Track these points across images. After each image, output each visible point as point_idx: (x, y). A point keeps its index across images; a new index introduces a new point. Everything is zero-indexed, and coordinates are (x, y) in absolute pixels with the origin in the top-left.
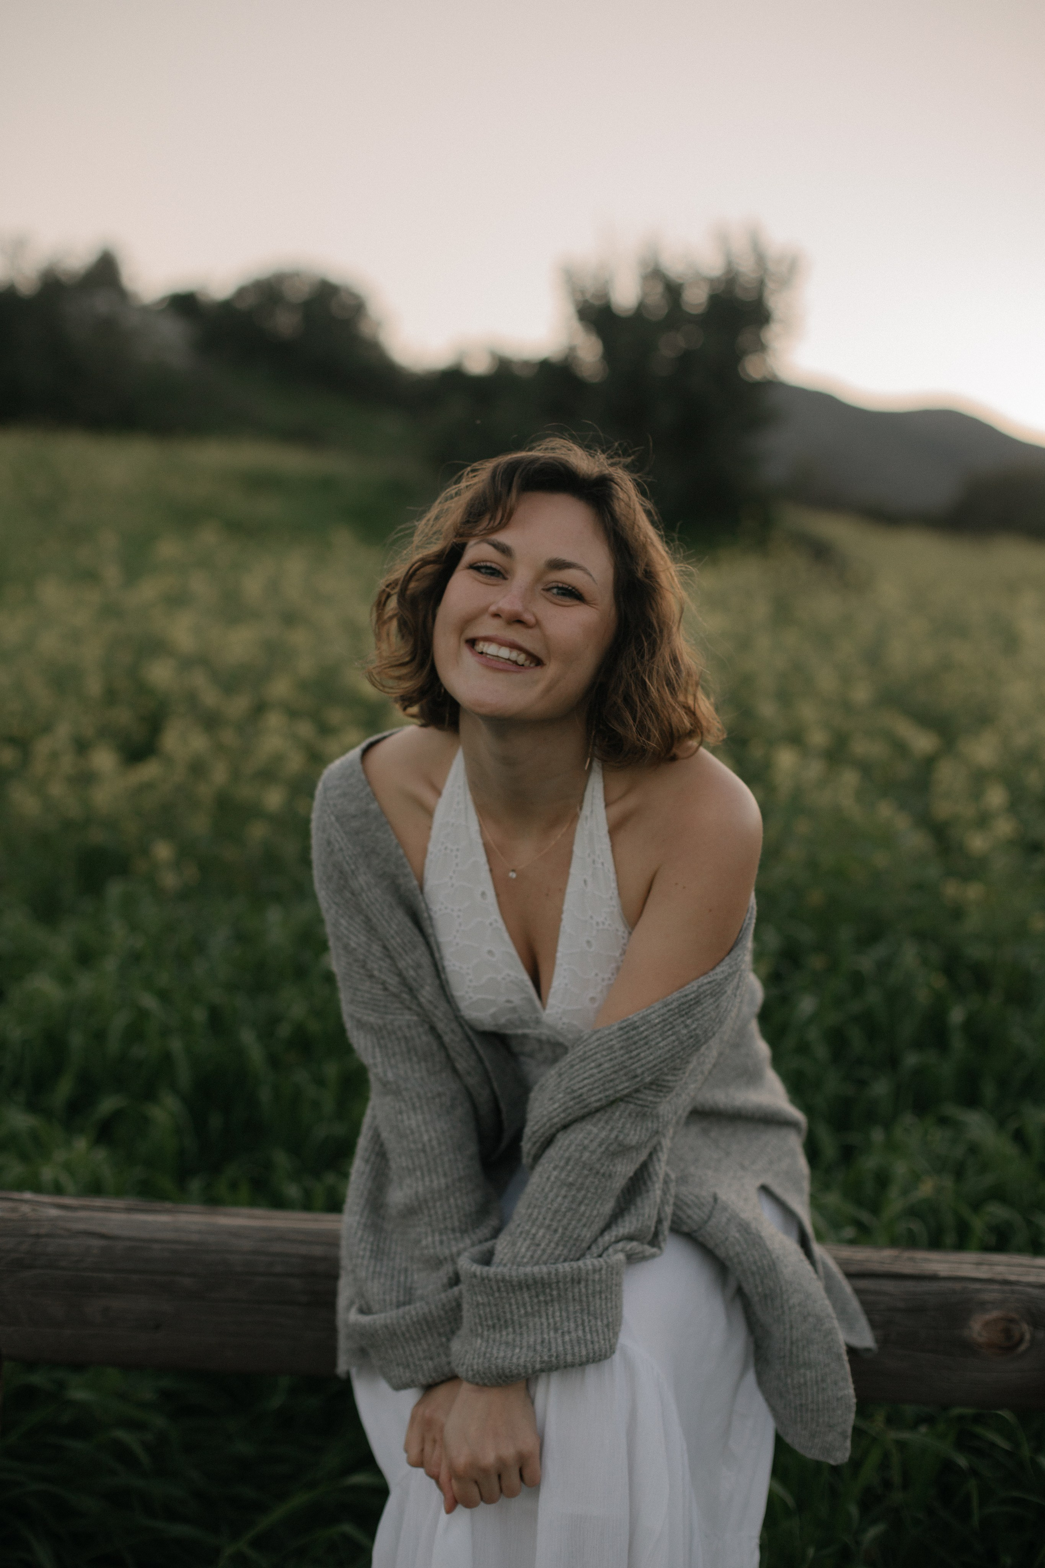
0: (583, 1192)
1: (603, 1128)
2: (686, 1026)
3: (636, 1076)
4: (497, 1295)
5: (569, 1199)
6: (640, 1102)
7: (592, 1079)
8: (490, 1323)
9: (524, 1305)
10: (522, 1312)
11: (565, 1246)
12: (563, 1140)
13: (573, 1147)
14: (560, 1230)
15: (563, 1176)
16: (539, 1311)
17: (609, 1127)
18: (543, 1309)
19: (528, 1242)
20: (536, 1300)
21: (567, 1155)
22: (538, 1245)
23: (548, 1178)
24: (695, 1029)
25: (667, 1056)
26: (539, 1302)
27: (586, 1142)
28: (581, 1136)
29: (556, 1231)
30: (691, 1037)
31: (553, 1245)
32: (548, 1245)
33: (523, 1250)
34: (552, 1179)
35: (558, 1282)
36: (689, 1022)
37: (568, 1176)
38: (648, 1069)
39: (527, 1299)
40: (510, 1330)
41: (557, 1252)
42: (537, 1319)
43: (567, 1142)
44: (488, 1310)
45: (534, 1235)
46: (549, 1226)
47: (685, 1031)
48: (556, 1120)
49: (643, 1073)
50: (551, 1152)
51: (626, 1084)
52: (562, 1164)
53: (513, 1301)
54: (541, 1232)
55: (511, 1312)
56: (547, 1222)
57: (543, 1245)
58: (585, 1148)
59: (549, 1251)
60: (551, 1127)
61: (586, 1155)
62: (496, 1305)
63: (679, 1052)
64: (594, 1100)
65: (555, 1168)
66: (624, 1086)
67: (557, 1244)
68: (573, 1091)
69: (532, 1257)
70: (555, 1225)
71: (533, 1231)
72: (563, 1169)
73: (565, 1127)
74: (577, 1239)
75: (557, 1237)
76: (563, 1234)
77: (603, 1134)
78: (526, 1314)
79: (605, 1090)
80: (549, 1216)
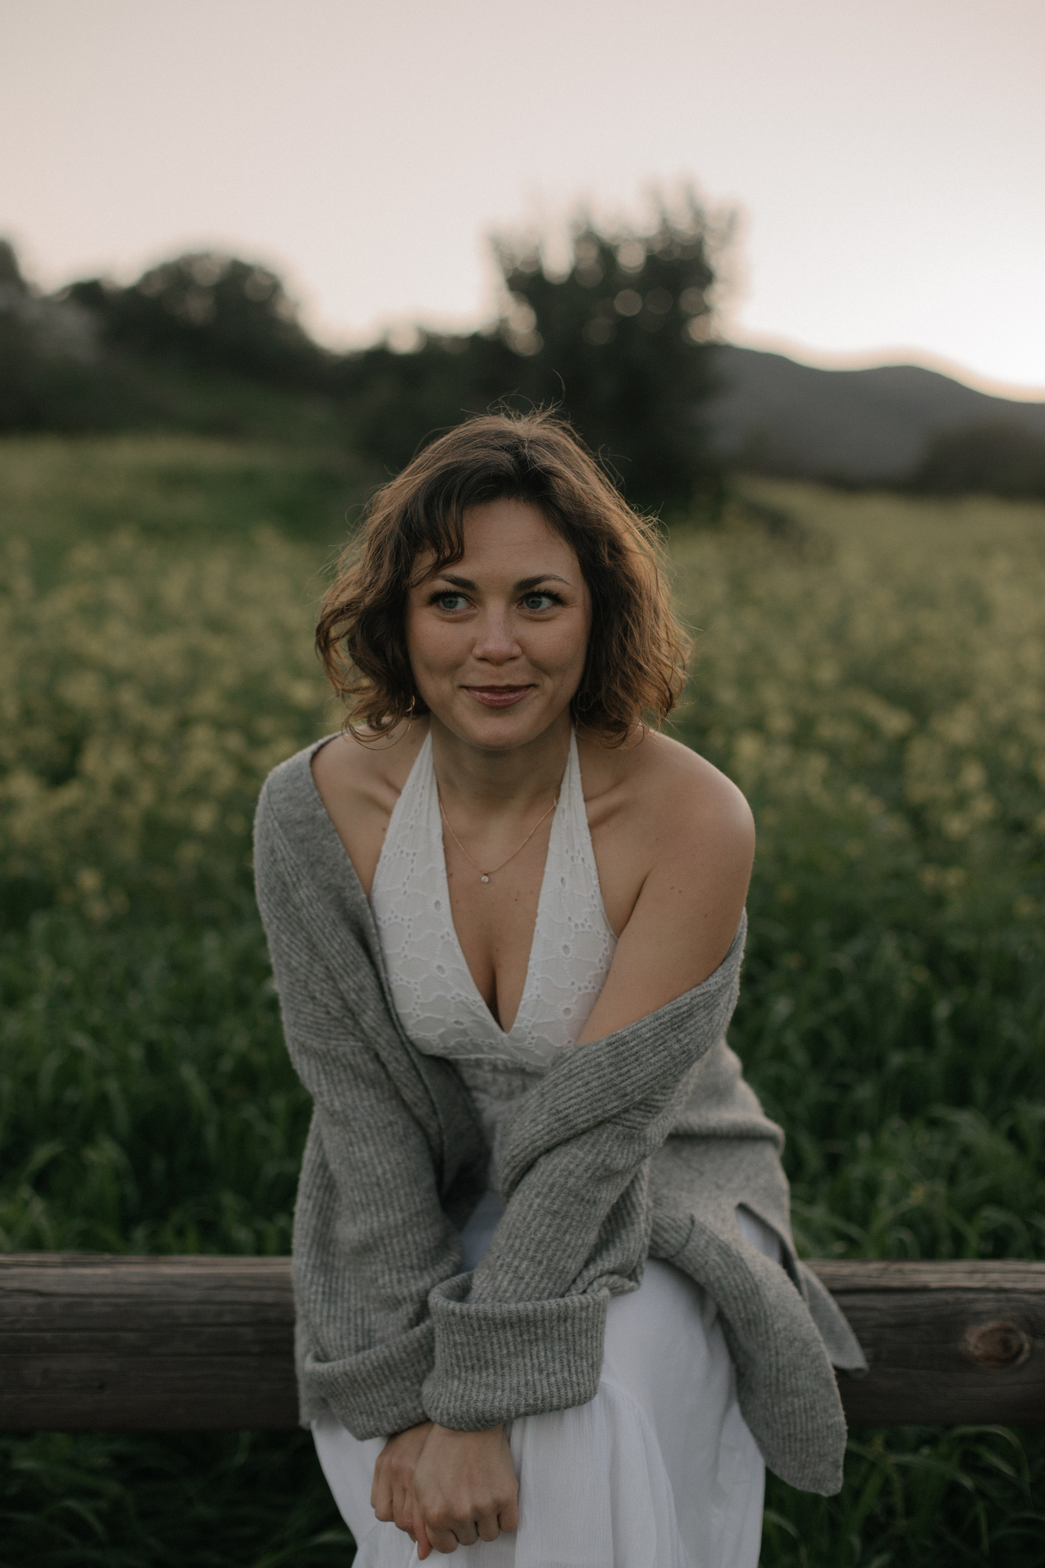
0: (568, 1221)
1: (590, 1151)
2: (679, 1041)
3: (626, 1095)
4: (477, 1334)
5: (555, 1227)
6: (629, 1124)
7: (579, 1099)
8: (469, 1363)
9: (507, 1344)
10: (505, 1352)
11: (549, 1279)
12: (545, 1166)
13: (557, 1173)
14: (545, 1262)
15: (547, 1203)
16: (522, 1351)
17: (595, 1151)
18: (527, 1348)
19: (510, 1275)
20: (519, 1339)
21: (550, 1181)
22: (522, 1278)
23: (530, 1206)
24: (687, 1044)
25: (659, 1073)
26: (523, 1341)
27: (572, 1166)
28: (565, 1161)
29: (540, 1263)
30: (684, 1052)
31: (537, 1278)
32: (532, 1278)
33: (505, 1283)
34: (535, 1206)
35: (543, 1320)
36: (681, 1036)
37: (553, 1203)
38: (639, 1087)
39: (510, 1338)
40: (491, 1371)
41: (542, 1286)
42: (520, 1360)
43: (550, 1167)
44: (467, 1350)
45: (517, 1268)
46: (533, 1258)
47: (677, 1046)
48: (539, 1143)
49: (633, 1091)
50: (532, 1178)
51: (615, 1104)
52: (545, 1190)
53: (495, 1340)
54: (524, 1265)
55: (493, 1353)
56: (531, 1253)
57: (527, 1278)
58: (571, 1173)
59: (533, 1285)
60: (533, 1150)
61: (572, 1180)
62: (476, 1345)
63: (670, 1069)
64: (581, 1121)
65: (537, 1196)
66: (613, 1105)
67: (542, 1277)
68: (558, 1112)
69: (515, 1291)
70: (539, 1256)
71: (516, 1263)
72: (546, 1196)
73: (548, 1151)
74: (562, 1272)
75: (541, 1269)
76: (548, 1266)
77: (589, 1159)
78: (509, 1354)
79: (594, 1110)
80: (533, 1247)
